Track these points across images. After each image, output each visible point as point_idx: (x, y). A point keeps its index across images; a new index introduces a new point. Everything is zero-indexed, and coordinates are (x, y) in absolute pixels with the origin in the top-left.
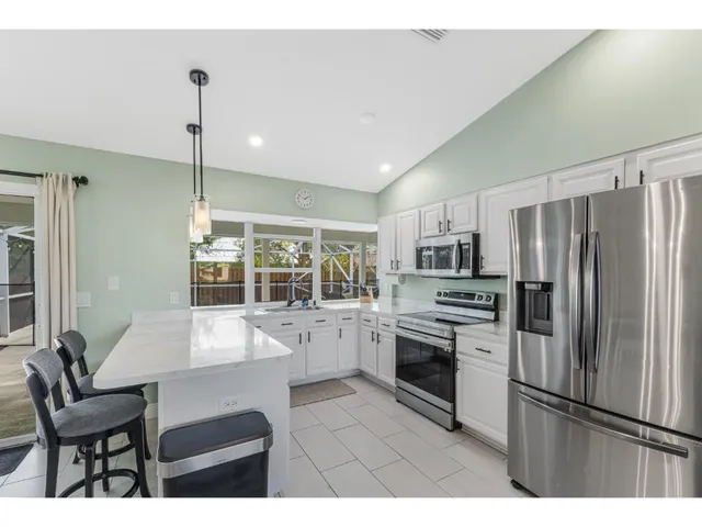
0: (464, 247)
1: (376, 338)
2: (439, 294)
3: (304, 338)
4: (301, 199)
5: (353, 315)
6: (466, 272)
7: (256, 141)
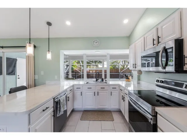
0: (169, 51)
1: (123, 99)
2: (158, 81)
3: (96, 94)
4: (95, 43)
5: (117, 87)
6: (171, 68)
7: (68, 23)
